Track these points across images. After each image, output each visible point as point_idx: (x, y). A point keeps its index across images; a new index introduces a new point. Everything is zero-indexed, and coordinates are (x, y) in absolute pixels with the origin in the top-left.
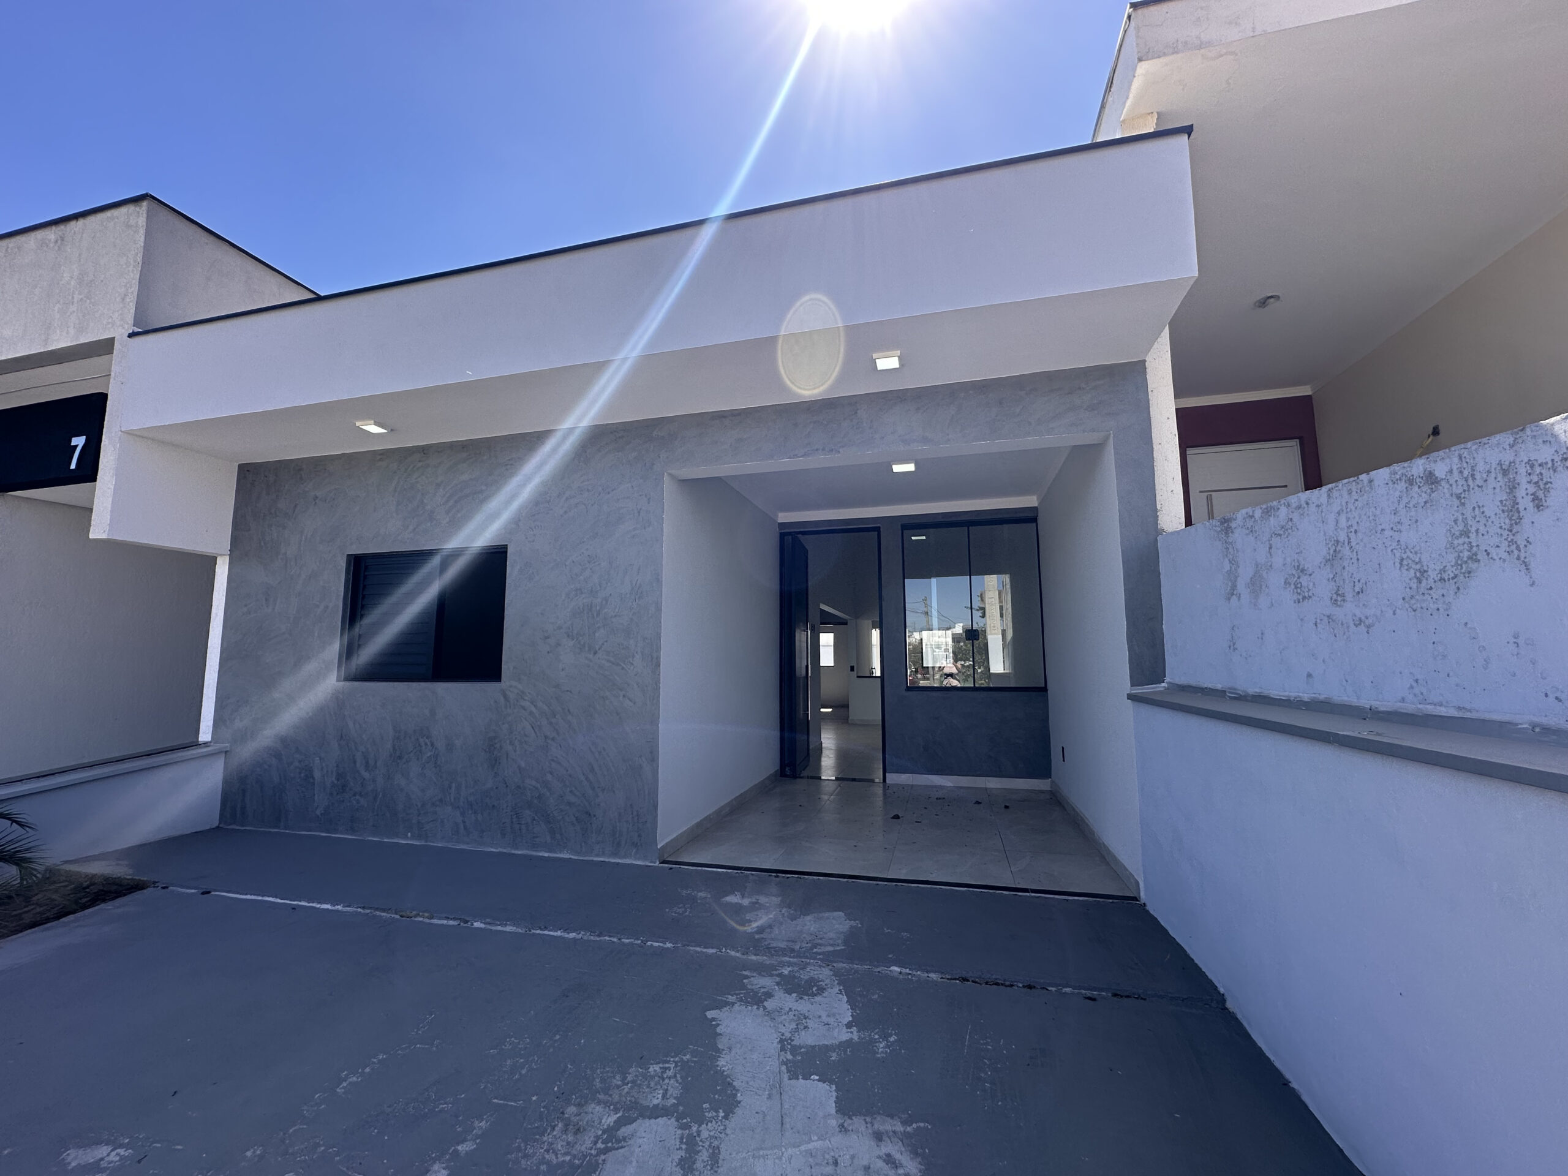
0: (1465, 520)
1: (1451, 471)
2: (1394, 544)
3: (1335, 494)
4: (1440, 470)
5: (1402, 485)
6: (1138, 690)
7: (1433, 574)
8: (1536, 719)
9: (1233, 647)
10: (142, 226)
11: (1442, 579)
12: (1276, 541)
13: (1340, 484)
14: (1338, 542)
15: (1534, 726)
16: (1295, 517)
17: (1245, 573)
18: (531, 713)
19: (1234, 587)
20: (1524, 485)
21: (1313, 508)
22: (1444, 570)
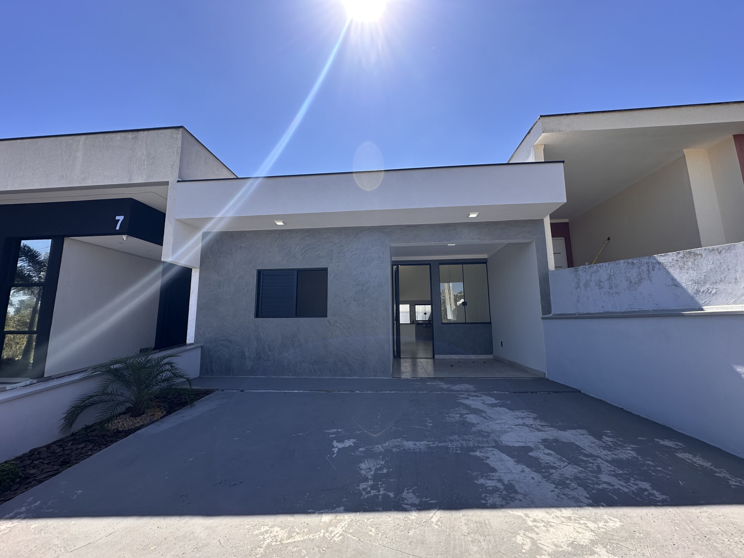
0: (640, 272)
1: (637, 262)
2: (625, 276)
3: (610, 264)
4: (635, 262)
5: (627, 264)
6: (544, 316)
7: (633, 282)
8: (653, 309)
9: (578, 301)
10: (180, 138)
11: (635, 284)
12: (592, 274)
13: (612, 262)
14: (611, 275)
15: (653, 310)
16: (599, 269)
17: (583, 282)
18: (340, 328)
19: (579, 285)
20: (651, 266)
21: (604, 267)
22: (636, 282)
